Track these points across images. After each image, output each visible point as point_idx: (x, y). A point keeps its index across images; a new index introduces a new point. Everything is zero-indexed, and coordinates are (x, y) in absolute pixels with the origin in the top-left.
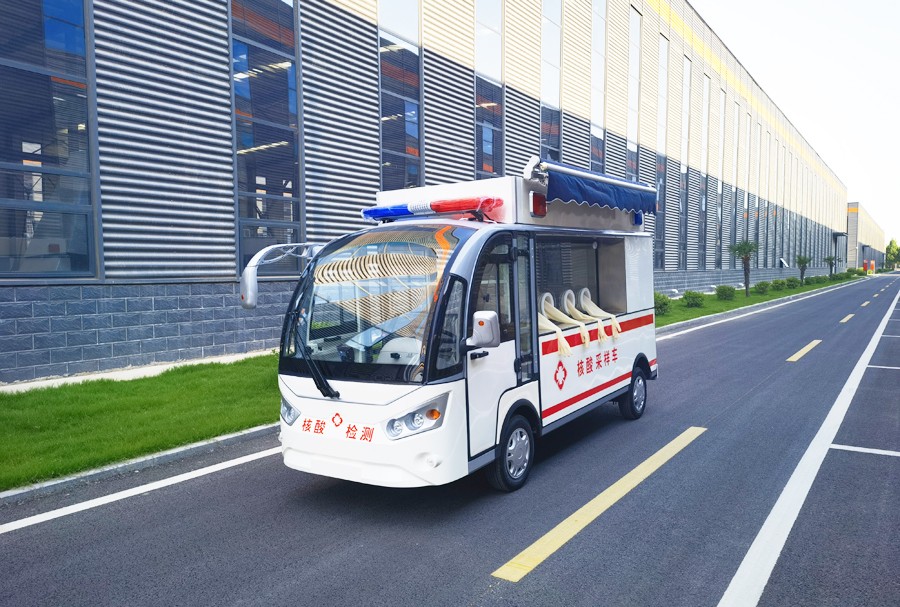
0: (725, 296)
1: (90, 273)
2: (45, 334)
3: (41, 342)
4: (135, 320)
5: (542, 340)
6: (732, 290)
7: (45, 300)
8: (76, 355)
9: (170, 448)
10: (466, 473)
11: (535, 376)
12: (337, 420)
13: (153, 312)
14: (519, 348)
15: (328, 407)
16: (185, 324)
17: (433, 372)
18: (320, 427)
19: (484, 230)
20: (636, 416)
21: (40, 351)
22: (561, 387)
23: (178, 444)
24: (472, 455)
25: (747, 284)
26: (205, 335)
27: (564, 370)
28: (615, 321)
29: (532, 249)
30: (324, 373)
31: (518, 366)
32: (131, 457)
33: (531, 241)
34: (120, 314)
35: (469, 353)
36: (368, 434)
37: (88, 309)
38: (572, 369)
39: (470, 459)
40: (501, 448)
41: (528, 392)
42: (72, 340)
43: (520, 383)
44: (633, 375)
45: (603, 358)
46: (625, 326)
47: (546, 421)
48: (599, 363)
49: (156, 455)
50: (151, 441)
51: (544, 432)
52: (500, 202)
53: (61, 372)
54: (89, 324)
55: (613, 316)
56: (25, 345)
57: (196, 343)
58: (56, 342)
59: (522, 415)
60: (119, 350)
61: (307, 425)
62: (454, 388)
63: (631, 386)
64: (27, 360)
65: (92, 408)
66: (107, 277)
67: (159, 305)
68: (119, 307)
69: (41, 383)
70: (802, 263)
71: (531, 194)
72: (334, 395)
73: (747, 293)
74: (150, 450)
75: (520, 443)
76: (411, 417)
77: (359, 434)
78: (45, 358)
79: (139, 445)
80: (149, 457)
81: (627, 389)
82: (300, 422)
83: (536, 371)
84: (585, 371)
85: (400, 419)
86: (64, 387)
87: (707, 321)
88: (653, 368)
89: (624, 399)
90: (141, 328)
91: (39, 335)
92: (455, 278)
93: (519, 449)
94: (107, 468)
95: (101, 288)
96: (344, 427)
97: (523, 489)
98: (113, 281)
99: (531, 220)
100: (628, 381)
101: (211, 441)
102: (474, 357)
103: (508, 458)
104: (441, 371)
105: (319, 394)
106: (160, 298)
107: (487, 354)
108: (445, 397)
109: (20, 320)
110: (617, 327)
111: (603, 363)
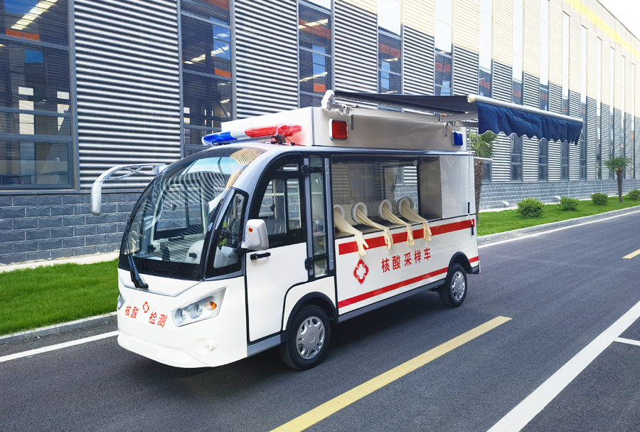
0: (600, 202)
1: (70, 186)
2: (34, 230)
3: (31, 236)
4: (103, 220)
5: (338, 242)
6: (605, 197)
7: (35, 205)
8: (58, 244)
10: (246, 356)
11: (332, 273)
12: (146, 307)
13: (117, 213)
14: (312, 249)
15: (139, 296)
18: (135, 313)
19: (273, 150)
21: (31, 242)
22: (361, 281)
24: (251, 340)
25: (620, 193)
27: (366, 267)
28: (427, 226)
29: (327, 166)
31: (309, 264)
33: (327, 161)
35: (248, 255)
36: (164, 318)
37: (68, 212)
38: (375, 267)
39: (249, 343)
40: (289, 334)
41: (324, 286)
42: (55, 234)
43: (312, 278)
44: (451, 270)
45: (413, 257)
46: (435, 231)
47: (342, 311)
48: (408, 261)
51: (340, 320)
52: (298, 129)
53: (46, 257)
54: (68, 222)
55: (426, 221)
56: (20, 237)
58: (43, 235)
59: (313, 305)
60: (90, 241)
61: (128, 310)
62: (233, 285)
63: (449, 280)
64: (21, 248)
66: (82, 188)
67: (121, 209)
69: (32, 265)
71: (331, 120)
72: (145, 287)
73: (620, 199)
74: (55, 321)
77: (157, 320)
78: (34, 246)
80: (53, 327)
81: (443, 282)
82: (125, 307)
83: (331, 268)
84: (391, 267)
85: (186, 309)
87: (577, 222)
88: (473, 265)
89: (444, 288)
90: (107, 225)
91: (30, 230)
92: (238, 191)
93: (311, 334)
95: (77, 196)
96: (149, 314)
97: (309, 371)
98: (86, 191)
99: (330, 143)
100: (444, 275)
102: (253, 257)
103: (298, 342)
104: (217, 269)
105: (132, 284)
106: (122, 203)
107: (268, 255)
108: (223, 291)
109: (16, 219)
110: (427, 231)
111: (413, 261)
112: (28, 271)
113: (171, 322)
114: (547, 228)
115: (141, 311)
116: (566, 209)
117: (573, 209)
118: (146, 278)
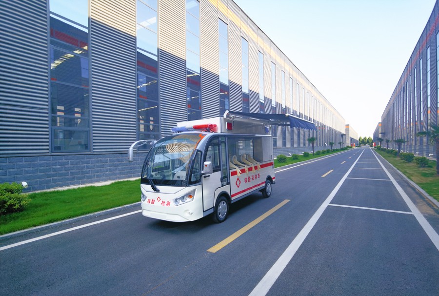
0: (306, 155)
1: (88, 151)
2: (73, 171)
3: (72, 174)
4: (103, 166)
5: (231, 171)
6: (308, 154)
7: (73, 159)
8: (84, 178)
9: (108, 209)
10: (203, 217)
11: (229, 183)
12: (159, 199)
13: (109, 163)
14: (223, 173)
15: (156, 195)
16: (119, 167)
17: (189, 182)
18: (153, 202)
19: (209, 135)
20: (268, 197)
21: (72, 177)
22: (238, 187)
23: (112, 208)
25: (313, 151)
26: (126, 171)
27: (240, 181)
28: (258, 165)
29: (227, 141)
30: (155, 183)
31: (222, 180)
32: (96, 212)
33: (226, 138)
34: (98, 164)
35: (203, 176)
36: (169, 204)
37: (87, 163)
38: (243, 181)
39: (204, 211)
40: (216, 208)
41: (226, 189)
42: (83, 173)
43: (223, 186)
44: (266, 183)
45: (254, 177)
46: (262, 166)
47: (233, 198)
48: (253, 178)
49: (104, 211)
50: (103, 206)
51: (232, 202)
52: (215, 126)
53: (79, 184)
54: (88, 167)
55: (258, 163)
56: (67, 174)
57: (123, 174)
58: (77, 174)
59: (224, 196)
60: (98, 176)
61: (149, 201)
62: (197, 188)
63: (266, 187)
64: (68, 180)
65: (86, 195)
66: (94, 152)
67: (111, 161)
68: (98, 162)
69: (71, 187)
70: (331, 144)
71: (227, 123)
72: (157, 191)
73: (313, 154)
74: (102, 209)
75: (223, 207)
76: (183, 198)
77: (166, 204)
78: (73, 179)
79: (98, 208)
80: (102, 212)
81: (264, 188)
82: (147, 200)
83: (229, 181)
84: (247, 181)
85: (179, 198)
86: (79, 189)
87: (299, 164)
88: (273, 180)
89: (264, 190)
90: (105, 169)
91: (71, 171)
92: (198, 151)
93: (222, 208)
94: (87, 215)
95: (92, 155)
96: (161, 202)
97: (223, 222)
98: (96, 153)
99: (227, 132)
100: (264, 185)
101: (123, 207)
102: (205, 177)
103: (219, 211)
104: (193, 182)
105: (152, 190)
106: (111, 159)
107: (209, 176)
108: (194, 191)
109: (65, 166)
110: (259, 167)
111: (254, 179)
112: (74, 189)
113: (172, 204)
114: (289, 167)
115: (156, 201)
116: (294, 159)
117: (297, 159)
118: (158, 187)
